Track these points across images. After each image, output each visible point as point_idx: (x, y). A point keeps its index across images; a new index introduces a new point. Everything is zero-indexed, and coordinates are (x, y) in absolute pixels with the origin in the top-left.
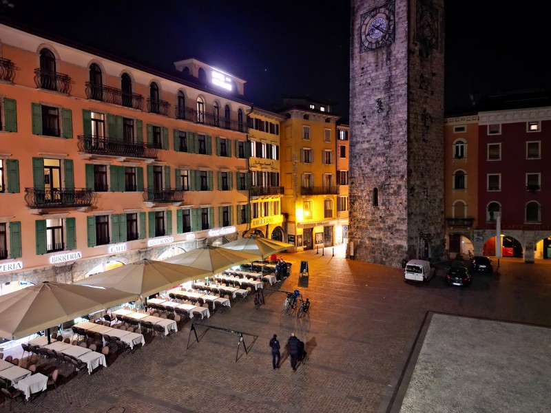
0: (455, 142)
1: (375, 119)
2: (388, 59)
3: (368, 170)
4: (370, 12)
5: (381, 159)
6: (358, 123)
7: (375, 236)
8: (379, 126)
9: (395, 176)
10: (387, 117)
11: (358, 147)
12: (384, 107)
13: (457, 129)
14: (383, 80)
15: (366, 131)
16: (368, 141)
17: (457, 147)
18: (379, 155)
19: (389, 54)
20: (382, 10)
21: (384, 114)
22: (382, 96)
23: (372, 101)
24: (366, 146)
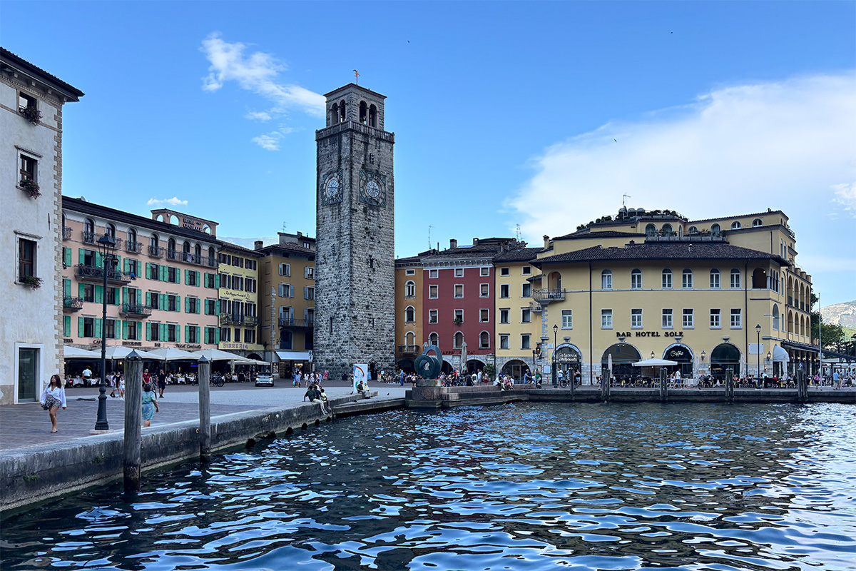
0: (407, 283)
1: (331, 261)
2: (339, 214)
3: (326, 303)
4: (328, 174)
5: (334, 294)
6: (321, 264)
7: (330, 358)
8: (333, 267)
9: (343, 307)
10: (338, 260)
11: (320, 283)
12: (336, 251)
13: (409, 272)
14: (335, 230)
15: (326, 270)
16: (327, 279)
17: (409, 287)
18: (333, 290)
19: (339, 210)
20: (336, 174)
21: (337, 257)
22: (335, 242)
23: (330, 247)
24: (326, 283)
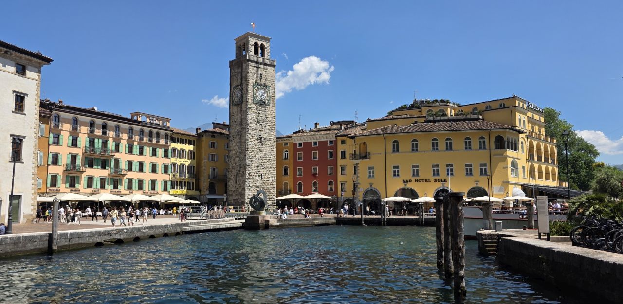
0: (284, 151)
1: (237, 139)
2: (241, 110)
3: (234, 165)
4: (236, 87)
5: (238, 159)
6: (232, 141)
7: (236, 198)
8: (238, 143)
9: (242, 167)
10: (240, 138)
11: (231, 152)
12: (239, 133)
13: (285, 144)
14: (239, 120)
15: (234, 145)
16: (235, 150)
17: (285, 154)
18: (238, 157)
19: (241, 108)
20: (239, 87)
22: (239, 128)
23: (236, 130)
24: (234, 152)
